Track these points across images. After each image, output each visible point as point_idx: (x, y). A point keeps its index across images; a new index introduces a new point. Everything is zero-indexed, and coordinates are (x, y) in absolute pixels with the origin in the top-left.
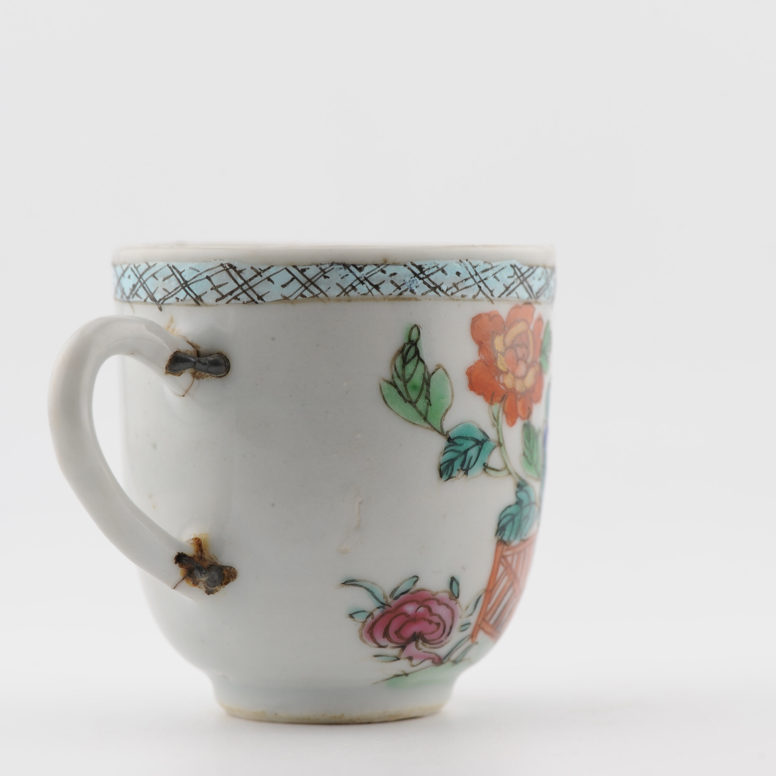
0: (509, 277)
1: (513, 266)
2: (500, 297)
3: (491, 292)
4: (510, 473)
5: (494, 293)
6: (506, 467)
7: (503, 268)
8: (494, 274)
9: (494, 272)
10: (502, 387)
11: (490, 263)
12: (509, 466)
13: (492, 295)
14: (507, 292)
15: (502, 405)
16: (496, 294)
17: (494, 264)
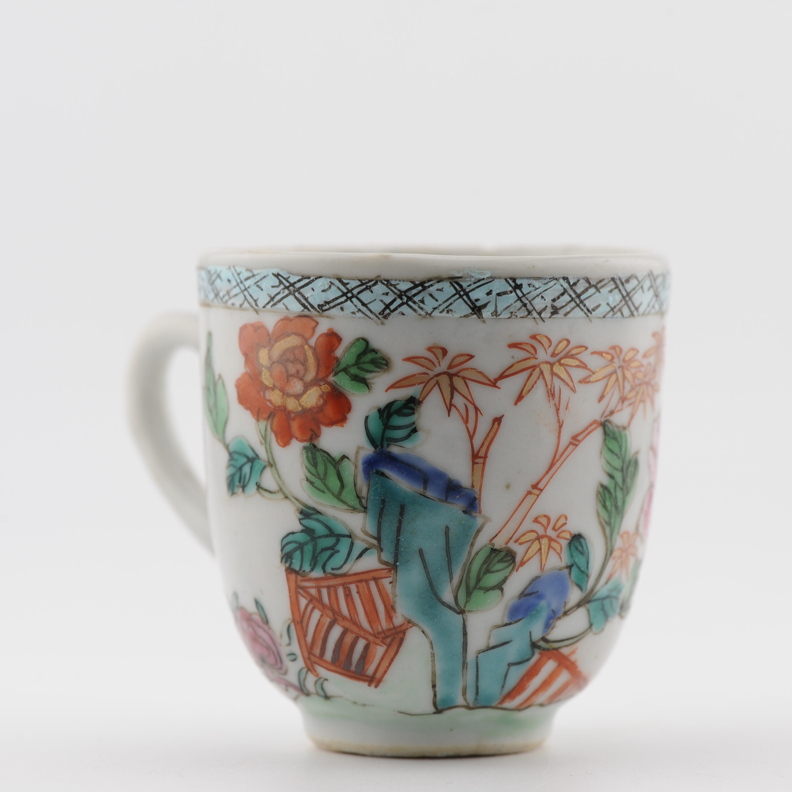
0: (273, 287)
1: (277, 276)
2: (264, 307)
3: (255, 301)
4: (286, 497)
5: (258, 302)
6: (281, 490)
7: (264, 277)
8: (256, 283)
9: (256, 281)
10: (268, 404)
11: (251, 271)
12: (284, 489)
13: (257, 305)
14: (272, 303)
15: (269, 422)
16: (261, 304)
17: (255, 272)
